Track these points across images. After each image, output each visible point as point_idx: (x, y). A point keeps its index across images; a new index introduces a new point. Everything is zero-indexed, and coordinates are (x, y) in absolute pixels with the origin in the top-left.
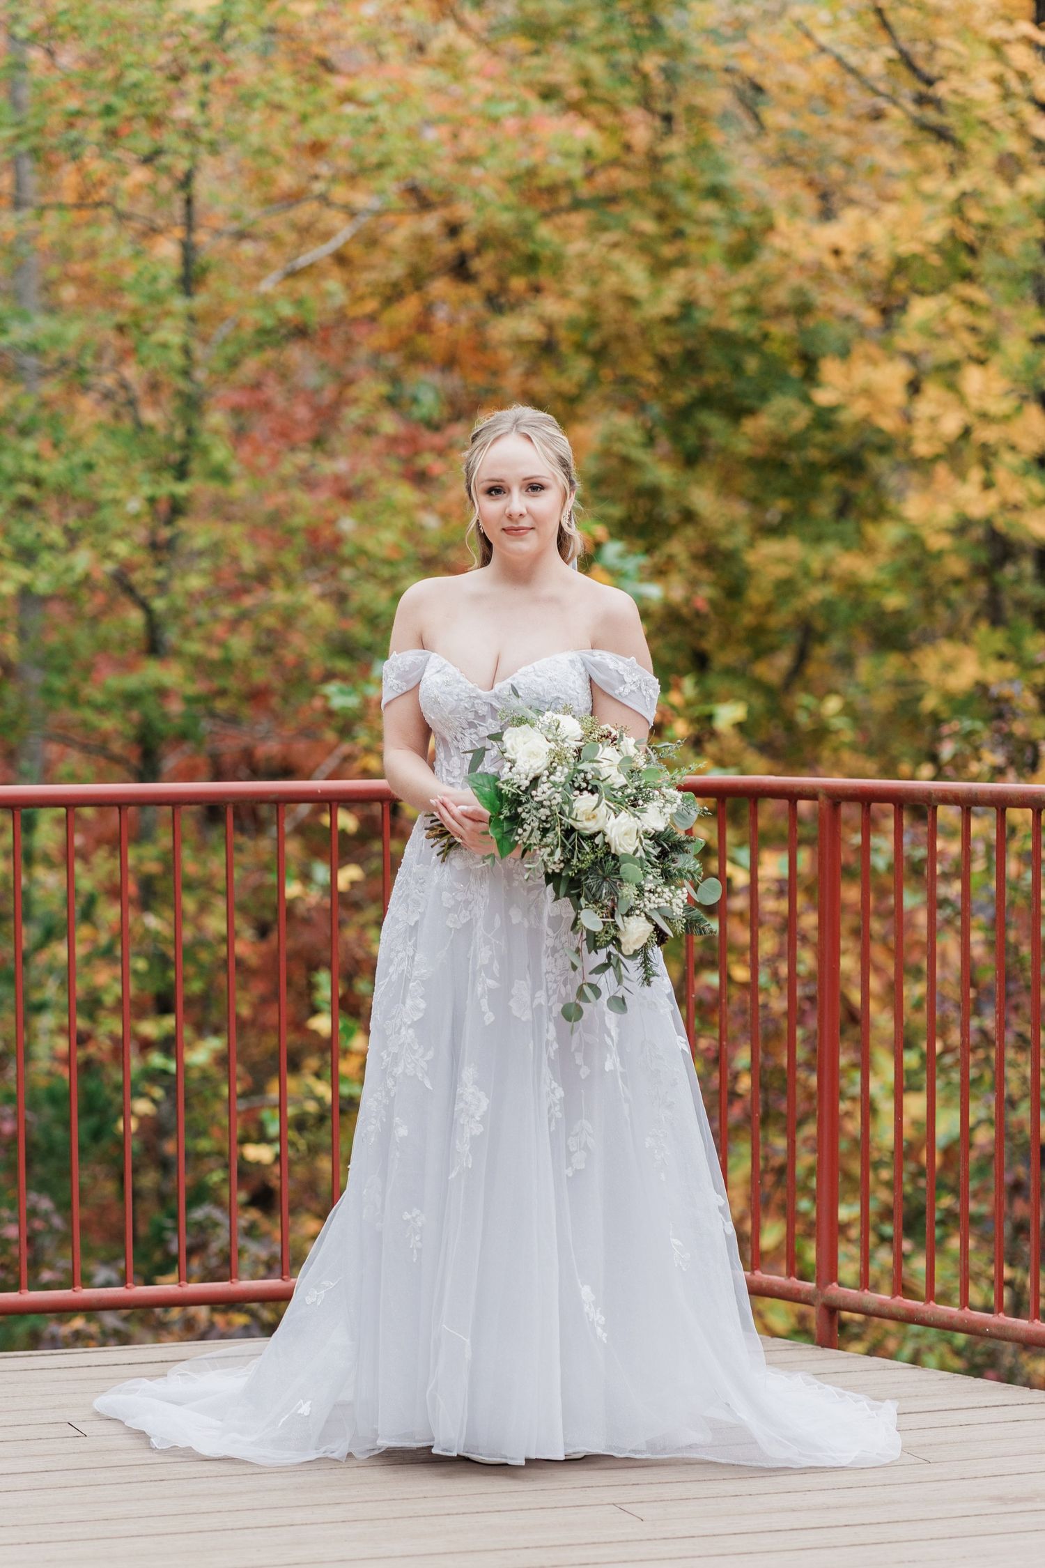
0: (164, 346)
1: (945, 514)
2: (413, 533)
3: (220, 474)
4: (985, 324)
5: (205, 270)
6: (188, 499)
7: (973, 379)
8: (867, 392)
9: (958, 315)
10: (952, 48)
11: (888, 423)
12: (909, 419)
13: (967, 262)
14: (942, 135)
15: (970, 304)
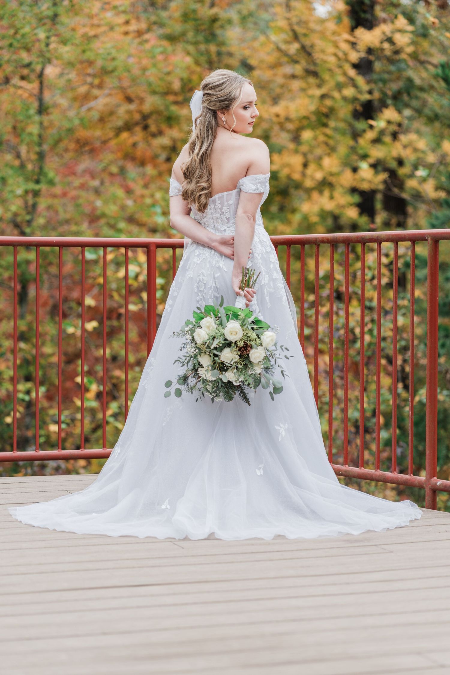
0: (30, 134)
1: (316, 209)
2: (123, 208)
3: (51, 183)
4: (331, 142)
5: (47, 108)
6: (39, 191)
7: (327, 162)
8: (288, 165)
9: (322, 138)
10: (319, 43)
11: (296, 176)
12: (304, 175)
13: (325, 120)
14: (315, 74)
15: (326, 135)
